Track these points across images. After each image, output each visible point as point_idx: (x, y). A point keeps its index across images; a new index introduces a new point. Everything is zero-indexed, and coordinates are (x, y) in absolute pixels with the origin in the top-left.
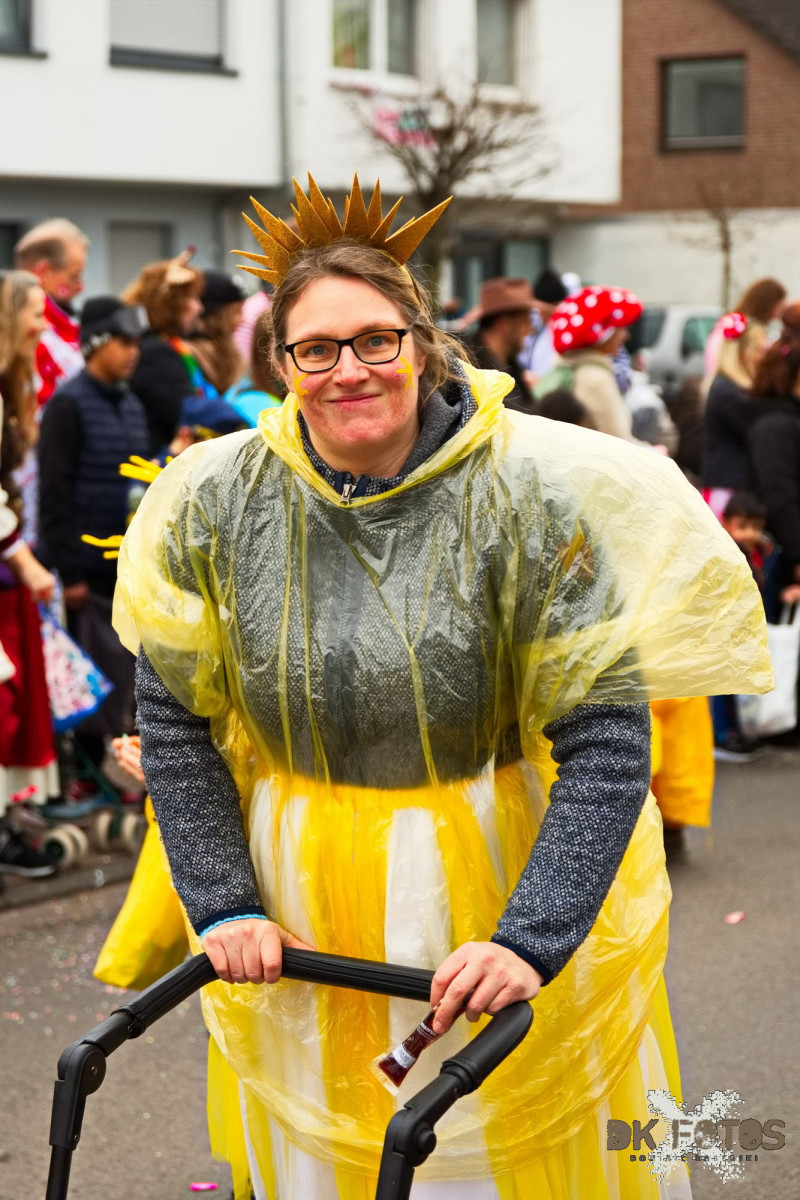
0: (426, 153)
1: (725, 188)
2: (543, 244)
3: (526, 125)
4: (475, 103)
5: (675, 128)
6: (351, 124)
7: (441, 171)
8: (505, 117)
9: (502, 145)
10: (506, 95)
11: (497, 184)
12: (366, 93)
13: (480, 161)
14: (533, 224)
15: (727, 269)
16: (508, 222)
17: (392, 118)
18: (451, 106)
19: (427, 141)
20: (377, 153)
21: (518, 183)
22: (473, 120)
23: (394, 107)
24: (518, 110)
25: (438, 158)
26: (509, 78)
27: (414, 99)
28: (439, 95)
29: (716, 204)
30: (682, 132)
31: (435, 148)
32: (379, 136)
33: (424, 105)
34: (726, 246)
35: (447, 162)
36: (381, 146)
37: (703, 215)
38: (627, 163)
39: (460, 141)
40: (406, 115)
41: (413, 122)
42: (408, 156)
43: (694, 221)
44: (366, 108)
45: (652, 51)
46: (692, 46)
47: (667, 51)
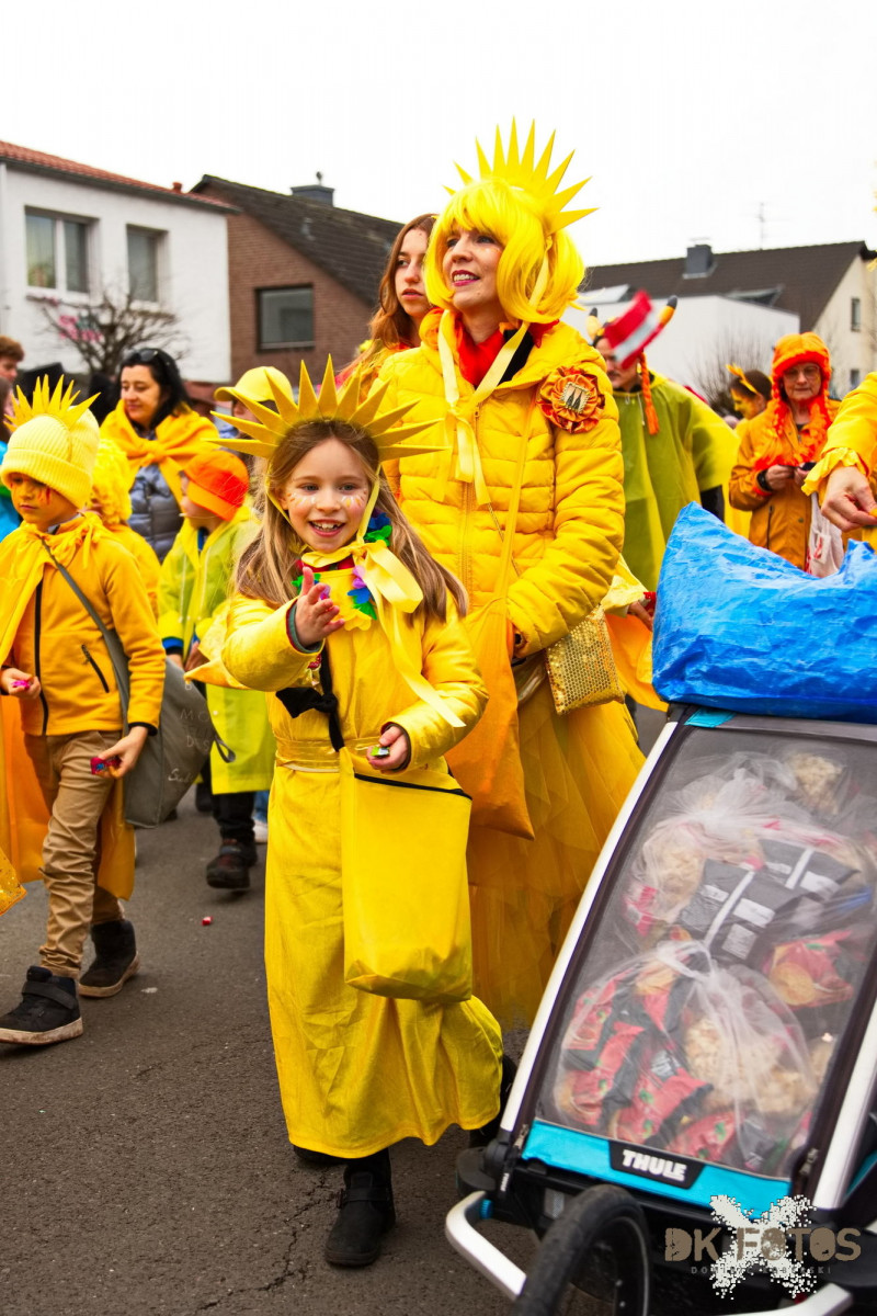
0: (97, 343)
4: (128, 310)
5: (266, 336)
6: (45, 324)
7: (108, 356)
8: (149, 321)
10: (153, 308)
12: (52, 303)
17: (72, 321)
18: (113, 309)
19: (97, 339)
20: (64, 345)
22: (128, 320)
23: (73, 313)
24: (158, 316)
25: (105, 347)
26: (153, 296)
27: (87, 307)
28: (107, 305)
31: (102, 339)
32: (63, 331)
33: (94, 312)
35: (110, 349)
36: (65, 338)
39: (120, 334)
40: (81, 318)
41: (86, 322)
42: (84, 347)
44: (52, 312)
45: (250, 283)
46: (277, 280)
47: (260, 283)
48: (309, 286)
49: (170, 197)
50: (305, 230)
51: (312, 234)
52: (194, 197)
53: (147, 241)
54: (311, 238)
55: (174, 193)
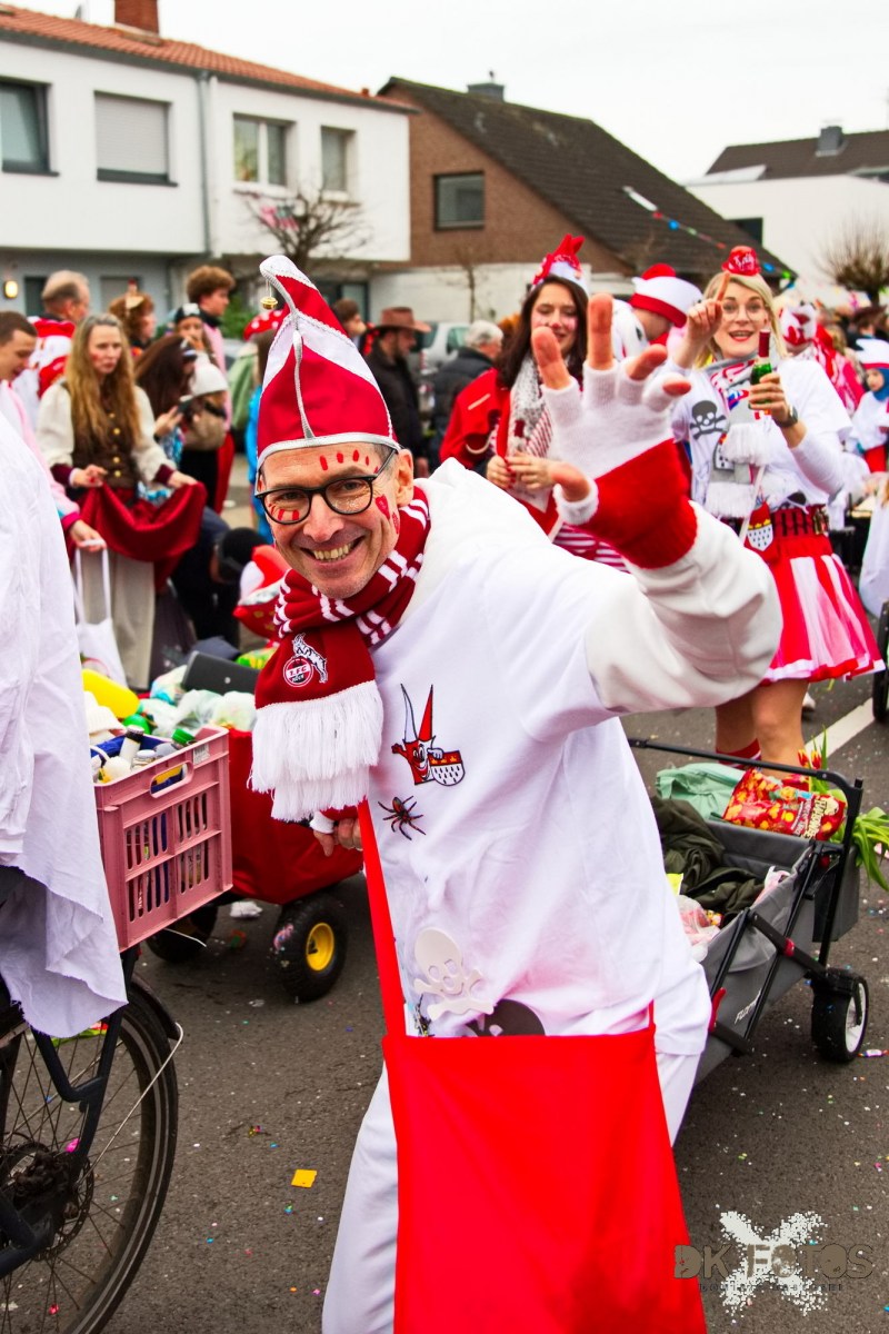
0: (291, 232)
1: (471, 250)
2: (365, 286)
3: (351, 215)
4: (320, 201)
5: (443, 216)
6: (247, 215)
7: (301, 242)
8: (339, 210)
9: (338, 226)
10: (340, 196)
11: (335, 250)
12: (256, 196)
13: (324, 237)
14: (358, 274)
15: (473, 300)
16: (343, 273)
17: (272, 212)
18: (306, 203)
19: (292, 226)
20: (263, 233)
21: (347, 250)
22: (319, 211)
23: (272, 204)
24: (346, 205)
25: (299, 235)
26: (342, 185)
27: (284, 199)
28: (299, 197)
29: (467, 262)
30: (447, 219)
31: (297, 229)
32: (264, 222)
33: (289, 203)
34: (472, 286)
35: (304, 237)
36: (265, 228)
37: (459, 267)
38: (414, 238)
39: (312, 224)
40: (279, 208)
41: (283, 213)
42: (281, 235)
43: (453, 271)
44: (255, 205)
45: (429, 170)
46: (453, 167)
47: (438, 170)
48: (480, 173)
49: (360, 100)
50: (478, 123)
51: (484, 126)
52: (380, 100)
53: (338, 138)
54: (483, 130)
55: (362, 97)
